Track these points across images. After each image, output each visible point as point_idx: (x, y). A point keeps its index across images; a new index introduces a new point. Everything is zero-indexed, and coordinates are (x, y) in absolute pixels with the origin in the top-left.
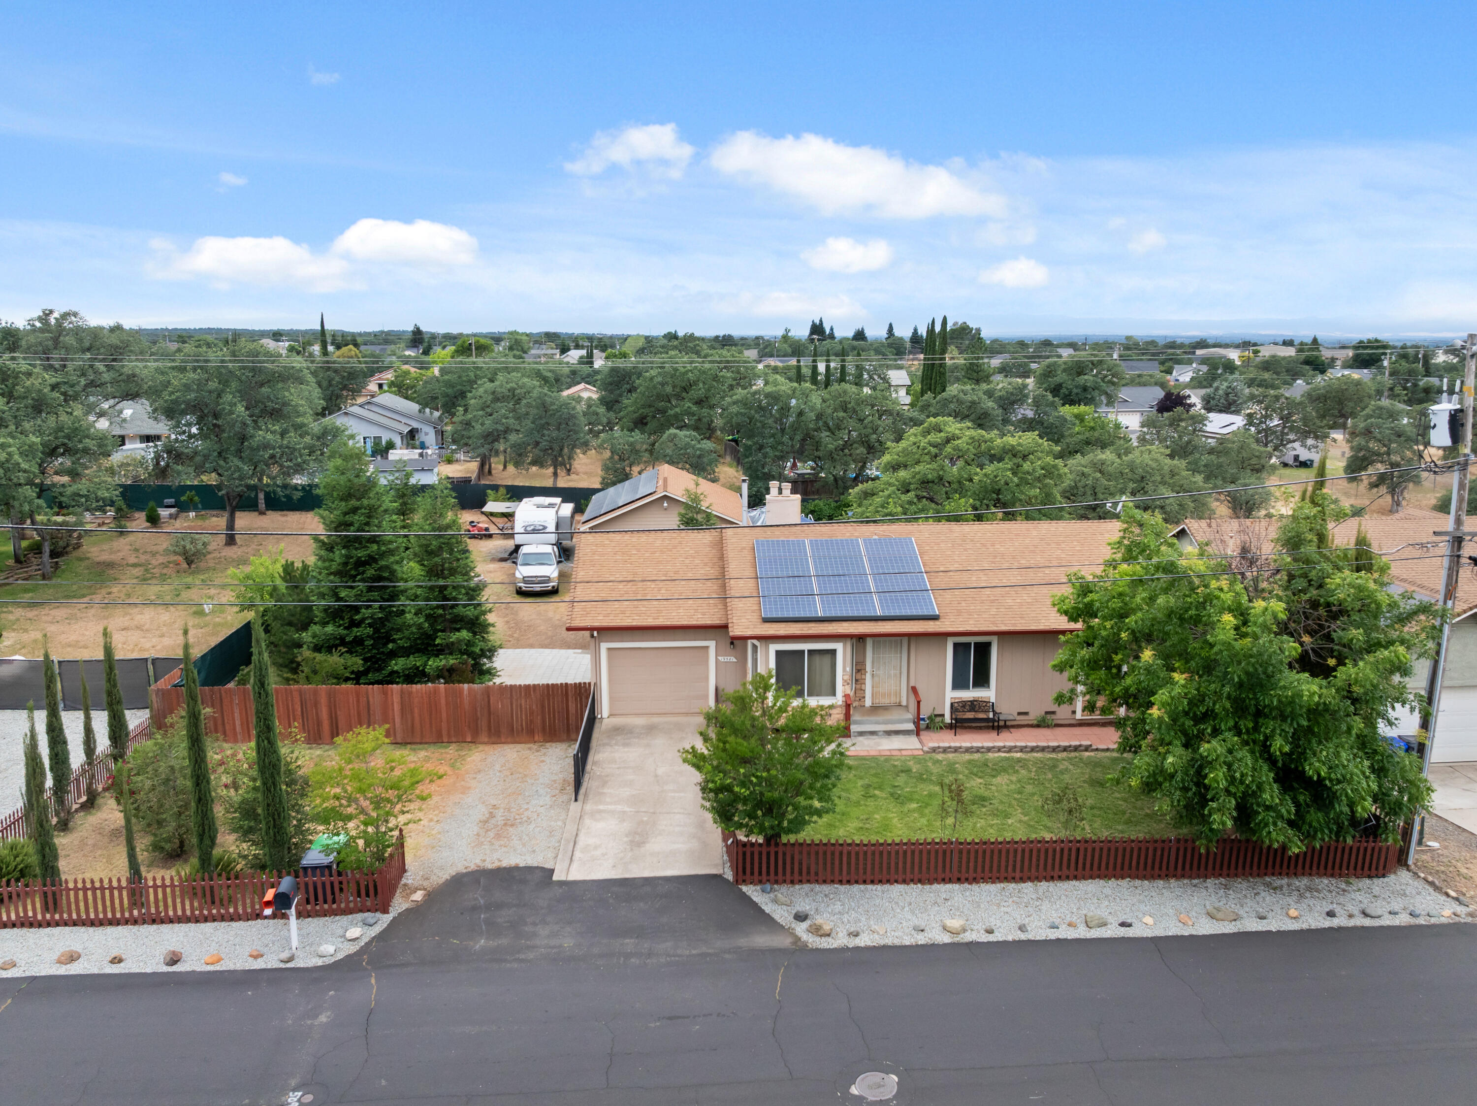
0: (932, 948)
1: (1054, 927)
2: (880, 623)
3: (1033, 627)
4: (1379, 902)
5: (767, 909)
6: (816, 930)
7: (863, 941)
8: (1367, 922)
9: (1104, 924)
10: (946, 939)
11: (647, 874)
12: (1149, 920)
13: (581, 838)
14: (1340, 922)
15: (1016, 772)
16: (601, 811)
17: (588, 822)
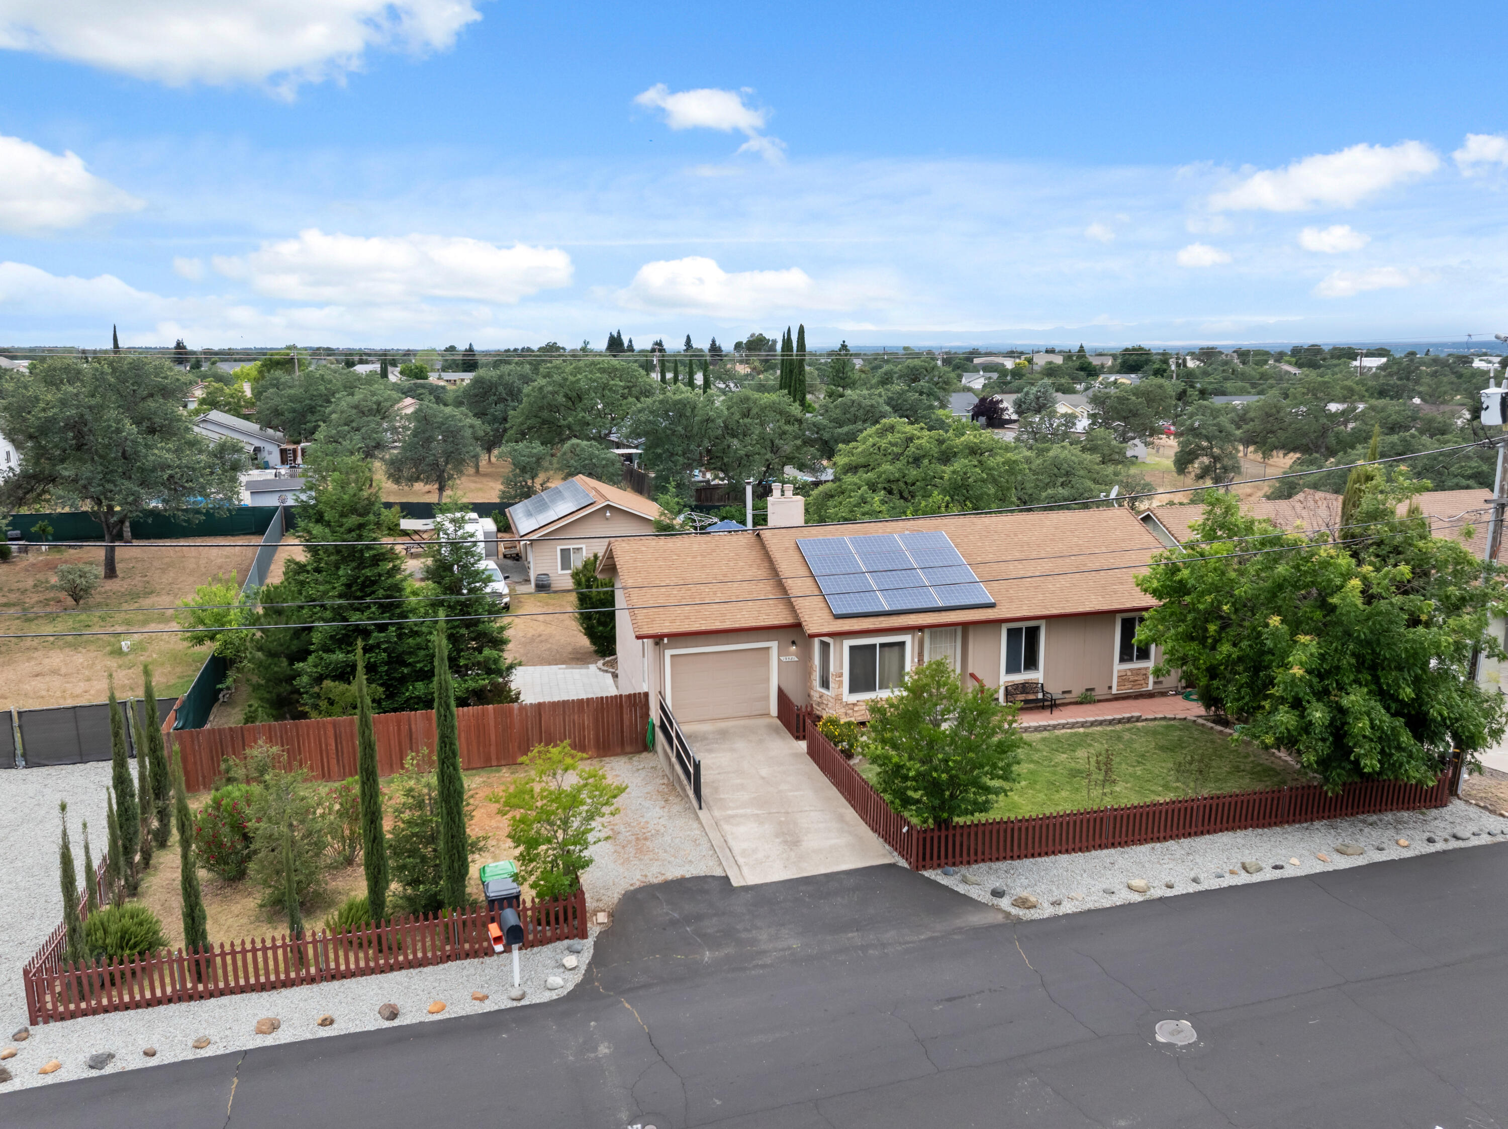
0: (1131, 907)
1: (1220, 876)
2: (944, 614)
3: (1081, 609)
4: (1460, 827)
5: (961, 889)
6: (1022, 903)
7: (1068, 908)
8: (1462, 844)
9: (1260, 869)
10: (1137, 898)
11: (823, 871)
12: (1294, 861)
13: (731, 843)
14: (1439, 846)
15: (1090, 745)
16: (732, 817)
17: (726, 827)
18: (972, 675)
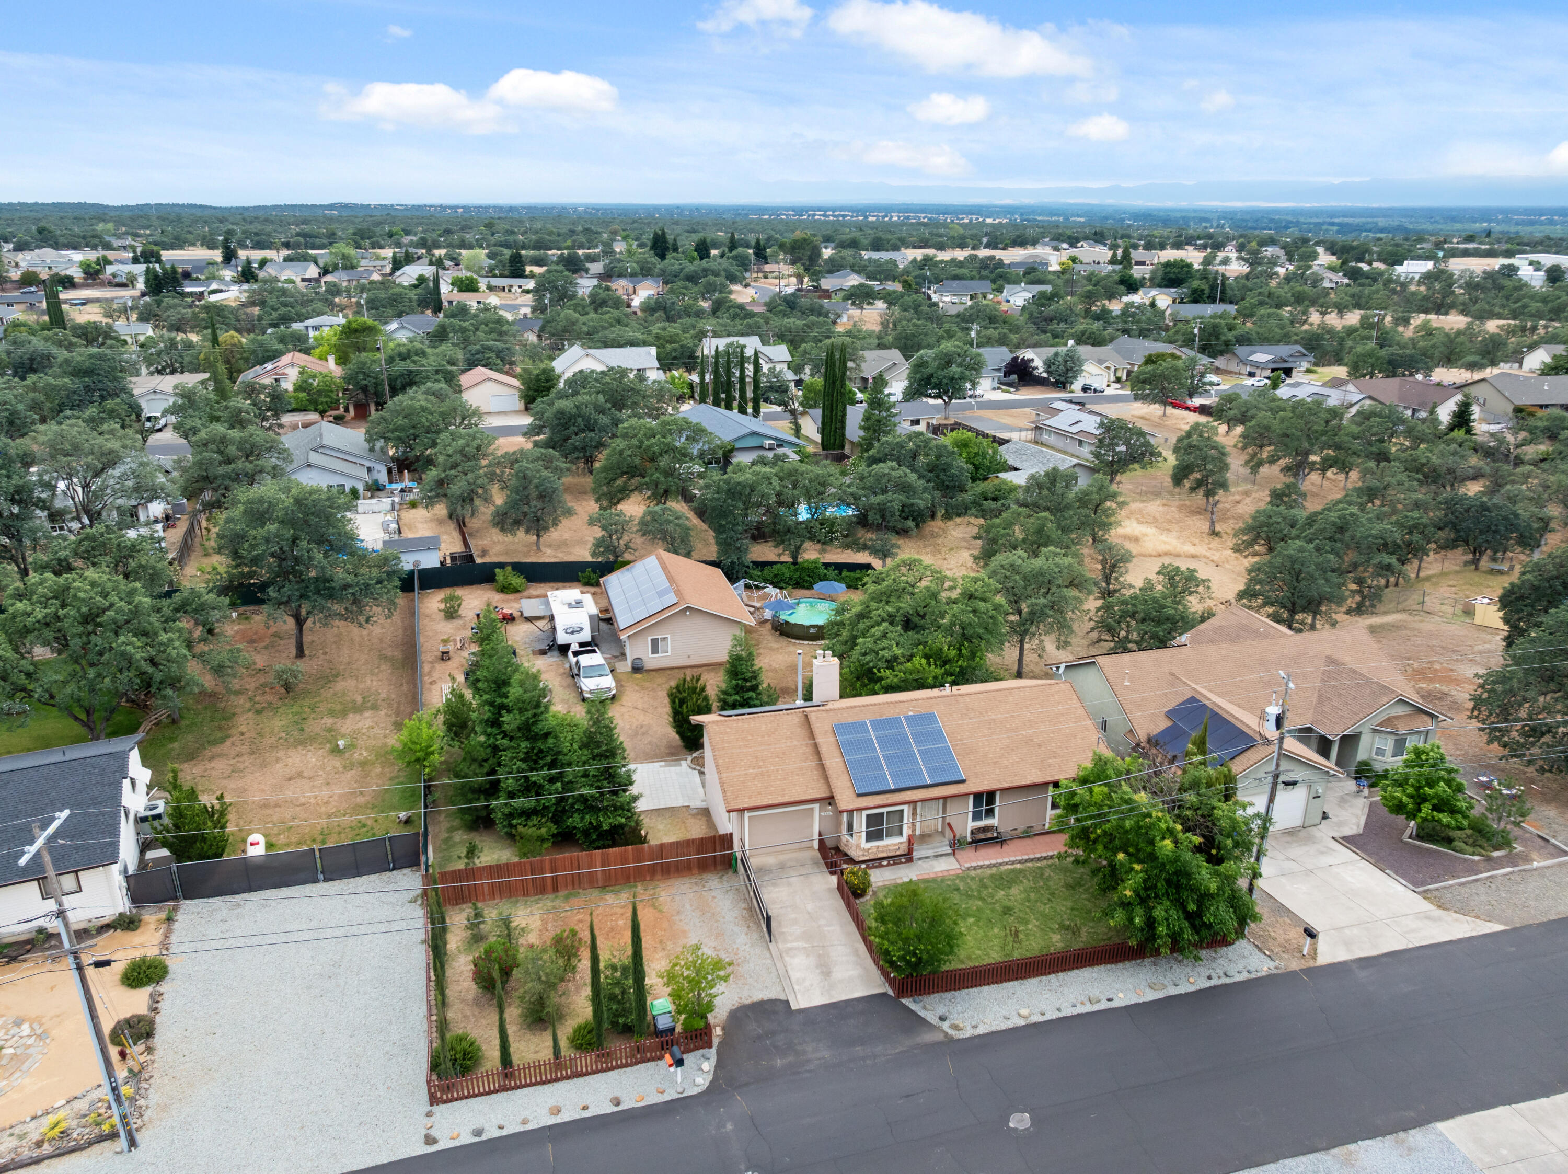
0: (1016, 1029)
1: (1074, 1006)
2: (930, 789)
3: (1024, 783)
4: (1233, 965)
5: (922, 1013)
6: (955, 1027)
7: (981, 1030)
8: (1228, 981)
9: (1099, 1001)
10: (1022, 1022)
11: (844, 997)
12: (1121, 995)
13: (791, 973)
14: (1214, 982)
15: (1021, 882)
16: (791, 949)
17: (787, 959)
18: (949, 825)
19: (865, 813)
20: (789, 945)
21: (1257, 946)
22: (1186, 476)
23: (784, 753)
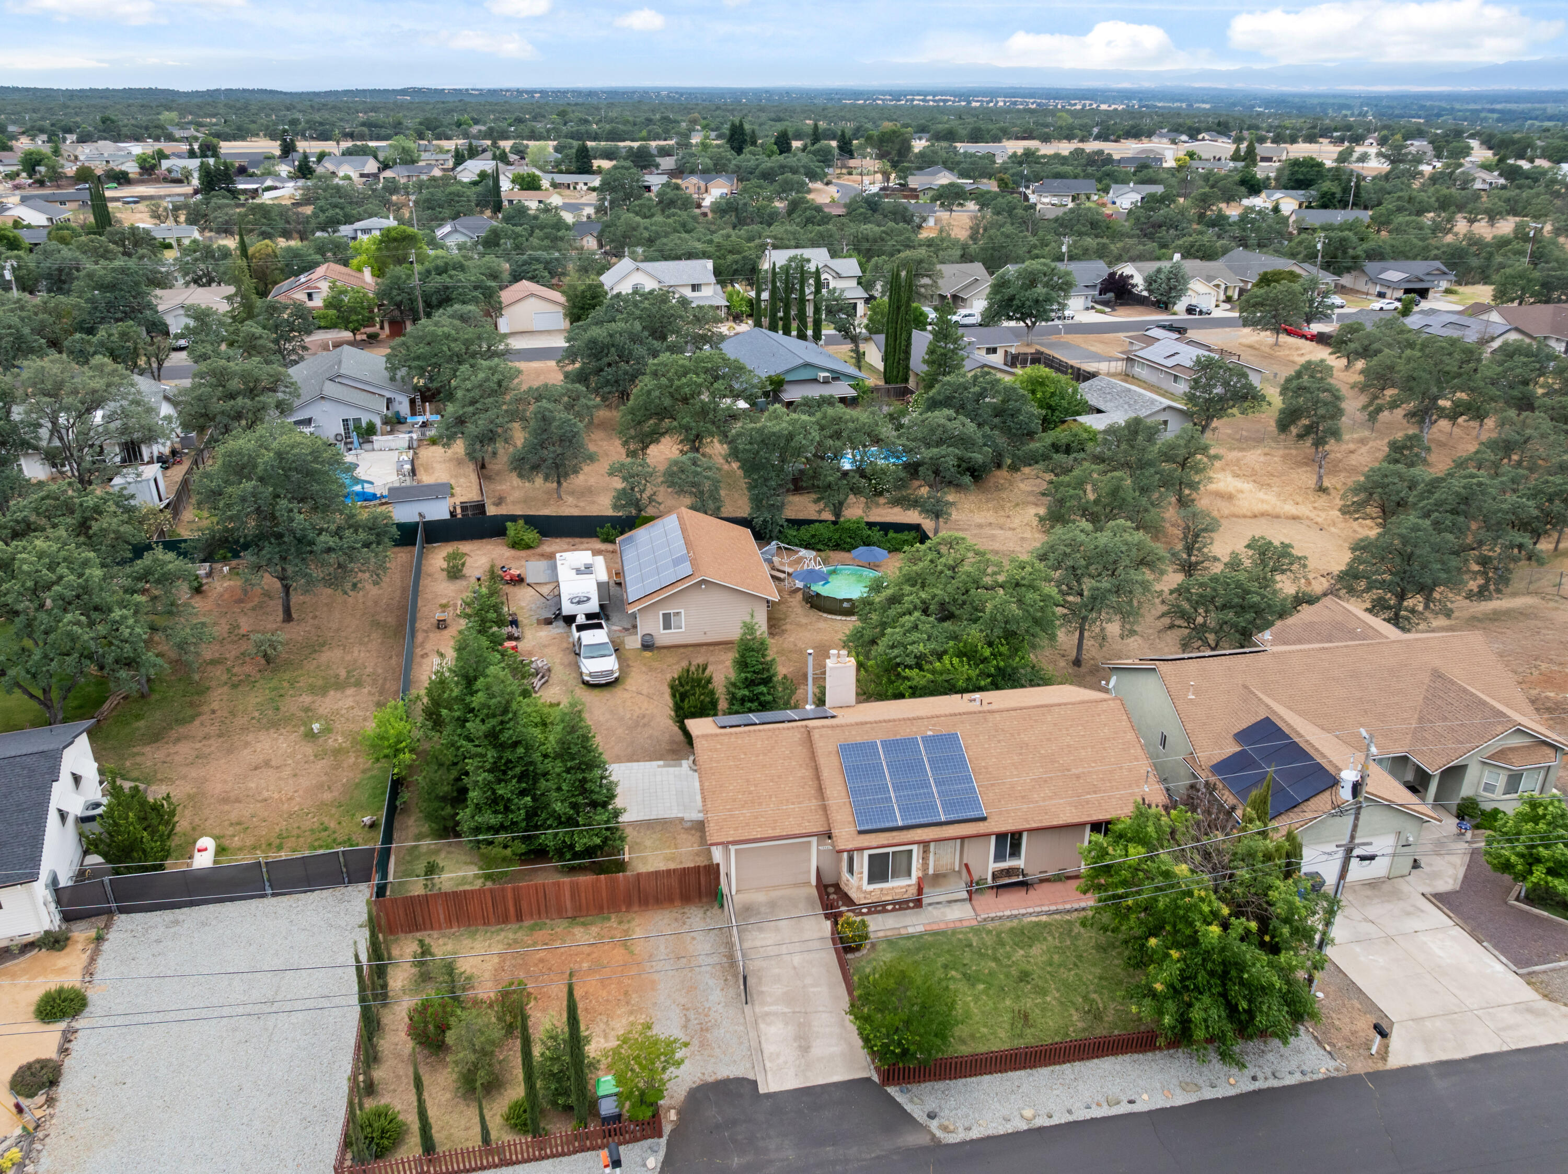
0: (1016, 1135)
1: (1088, 1107)
2: (946, 827)
3: (1055, 823)
4: (1284, 1062)
5: (908, 1107)
6: (945, 1129)
7: (975, 1134)
8: (1275, 1083)
9: (1119, 1103)
10: (1023, 1126)
11: (821, 1081)
12: (1145, 1097)
13: (764, 1045)
14: (1260, 1085)
15: (1045, 939)
16: (767, 1014)
17: (762, 1026)
18: (966, 866)
19: (866, 854)
20: (766, 1009)
21: (1315, 1038)
22: (1293, 422)
23: (780, 777)
